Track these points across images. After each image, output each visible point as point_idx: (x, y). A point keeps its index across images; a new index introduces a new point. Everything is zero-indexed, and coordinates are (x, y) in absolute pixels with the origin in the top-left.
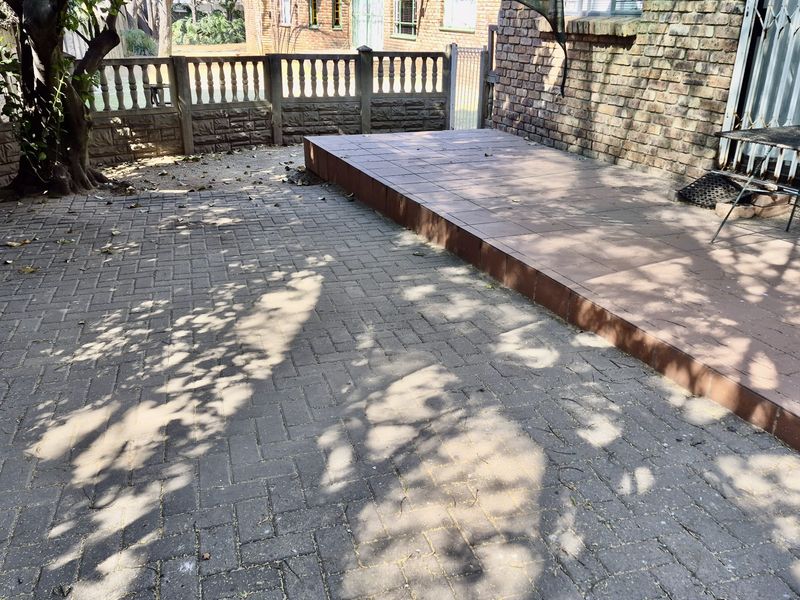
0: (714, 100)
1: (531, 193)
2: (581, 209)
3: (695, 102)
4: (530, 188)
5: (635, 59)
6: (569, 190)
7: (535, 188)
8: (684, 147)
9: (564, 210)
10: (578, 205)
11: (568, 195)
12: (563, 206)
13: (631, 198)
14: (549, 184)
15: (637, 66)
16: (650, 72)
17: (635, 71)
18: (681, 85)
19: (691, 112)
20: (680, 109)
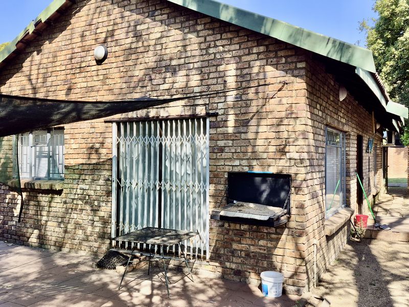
0: (105, 217)
1: (17, 279)
2: (48, 284)
3: (97, 219)
4: (15, 275)
5: (64, 200)
6: (40, 273)
7: (19, 275)
8: (95, 239)
9: (39, 287)
10: (46, 281)
11: (39, 276)
12: (38, 284)
13: (74, 271)
14: (26, 270)
15: (65, 203)
16: (73, 206)
17: (65, 206)
18: (89, 211)
19: (95, 223)
20: (90, 222)
